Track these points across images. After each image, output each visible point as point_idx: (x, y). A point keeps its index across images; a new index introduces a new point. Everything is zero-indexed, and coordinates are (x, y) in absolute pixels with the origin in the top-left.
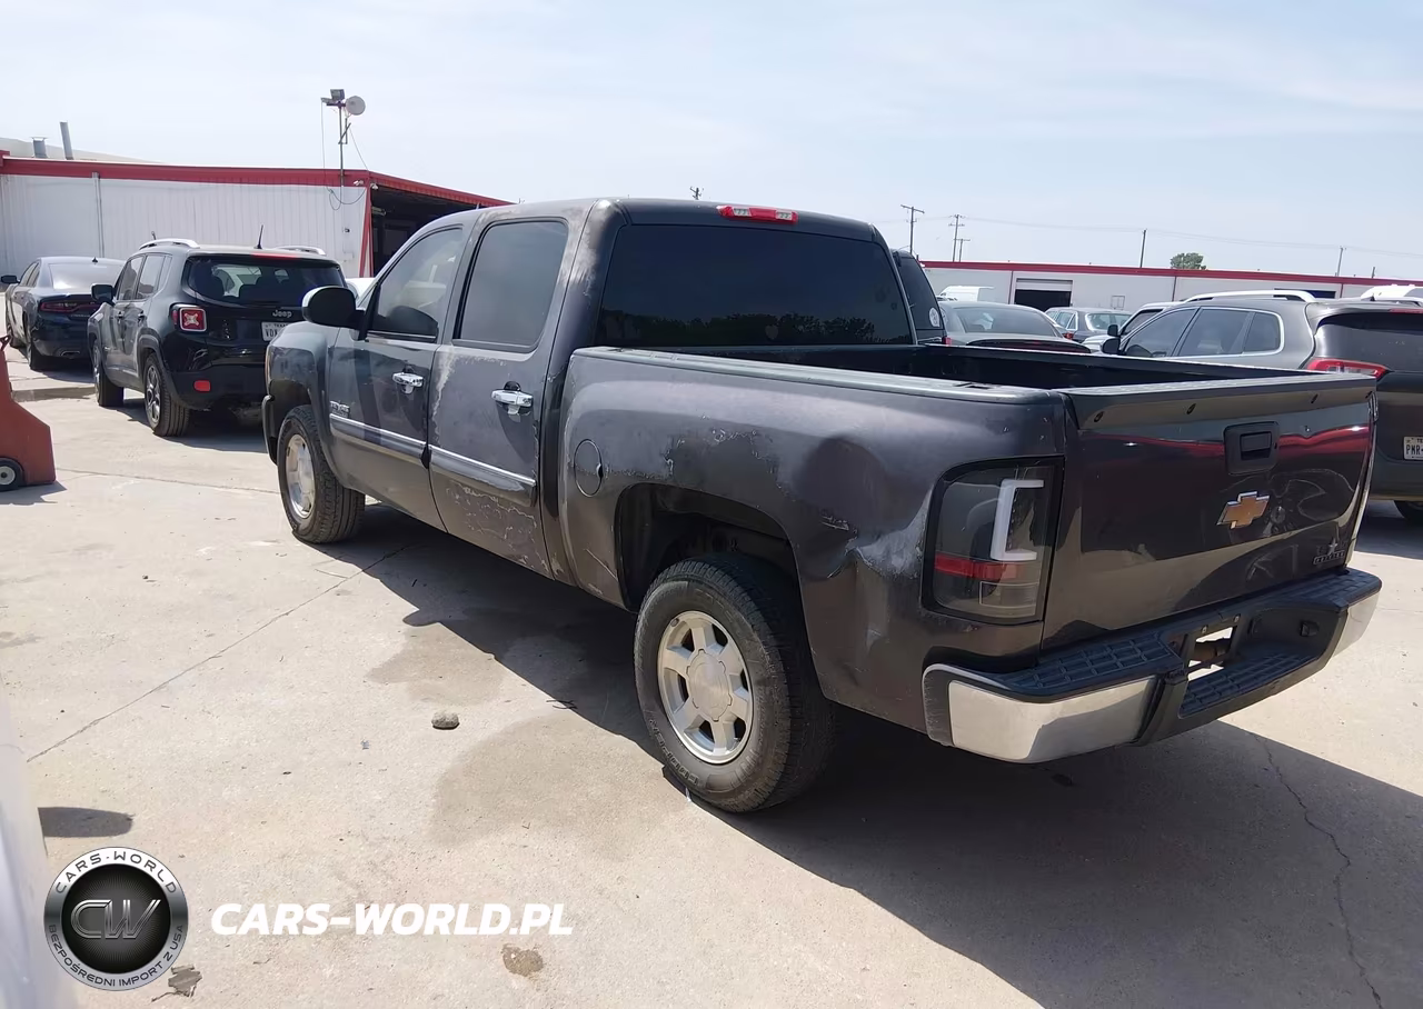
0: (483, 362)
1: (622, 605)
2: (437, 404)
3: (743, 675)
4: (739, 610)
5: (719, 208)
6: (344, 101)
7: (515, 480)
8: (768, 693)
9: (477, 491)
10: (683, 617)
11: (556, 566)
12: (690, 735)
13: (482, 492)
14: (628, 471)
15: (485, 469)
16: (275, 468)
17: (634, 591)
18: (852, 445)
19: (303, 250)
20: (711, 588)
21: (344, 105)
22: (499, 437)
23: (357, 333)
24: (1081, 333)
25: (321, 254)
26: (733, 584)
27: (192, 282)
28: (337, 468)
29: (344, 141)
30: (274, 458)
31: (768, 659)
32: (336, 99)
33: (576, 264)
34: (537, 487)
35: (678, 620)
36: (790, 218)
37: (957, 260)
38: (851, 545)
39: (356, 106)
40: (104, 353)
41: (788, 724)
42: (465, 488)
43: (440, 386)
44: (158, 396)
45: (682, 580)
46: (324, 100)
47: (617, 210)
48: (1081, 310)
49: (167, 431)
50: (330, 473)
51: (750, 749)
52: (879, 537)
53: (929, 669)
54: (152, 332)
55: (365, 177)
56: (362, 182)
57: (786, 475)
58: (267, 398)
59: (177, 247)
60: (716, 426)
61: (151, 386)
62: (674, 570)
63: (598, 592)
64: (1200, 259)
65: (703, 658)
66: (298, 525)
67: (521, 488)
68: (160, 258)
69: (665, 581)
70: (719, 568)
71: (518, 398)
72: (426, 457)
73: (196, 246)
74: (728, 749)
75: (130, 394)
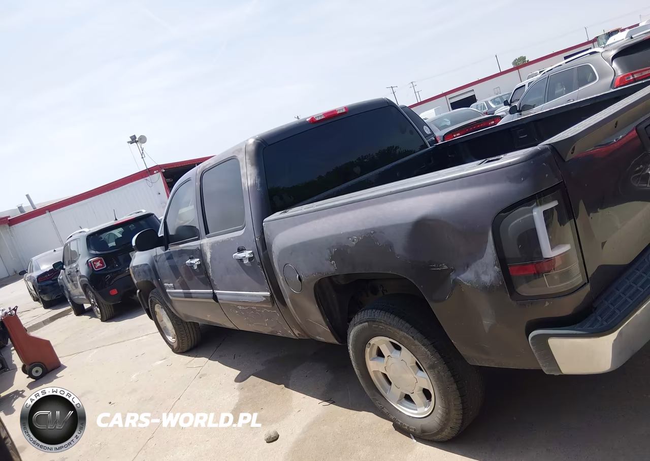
0: (224, 242)
1: (336, 342)
2: (210, 270)
3: (417, 363)
4: (402, 330)
5: (307, 120)
6: (137, 139)
7: (260, 296)
8: (436, 372)
9: (245, 306)
10: (373, 341)
11: (296, 332)
12: (401, 404)
13: (247, 306)
14: (313, 274)
15: (244, 295)
16: (153, 322)
17: (341, 334)
18: (430, 220)
19: (136, 213)
20: (381, 322)
21: (138, 141)
22: (245, 277)
23: (163, 247)
24: (490, 110)
25: (144, 212)
26: (392, 316)
27: (92, 248)
28: (178, 313)
29: (143, 156)
30: (151, 318)
31: (429, 353)
32: (134, 140)
33: (249, 176)
34: (272, 296)
35: (370, 344)
36: (344, 111)
37: (419, 101)
38: (453, 276)
39: (143, 139)
40: (69, 292)
41: (455, 386)
42: (238, 307)
43: (208, 260)
44: (96, 304)
45: (365, 322)
46: (128, 142)
47: (259, 141)
48: (485, 100)
49: (106, 319)
50: (177, 317)
51: (439, 406)
52: (468, 267)
53: (531, 335)
54: (83, 276)
55: (158, 168)
56: (157, 171)
57: (399, 249)
58: (138, 291)
59: (81, 234)
60: (350, 235)
61: (92, 300)
62: (357, 318)
63: (322, 339)
64: (524, 58)
65: (391, 361)
66: (173, 346)
67: (264, 299)
68: (75, 242)
69: (355, 325)
70: (381, 310)
71: (247, 254)
72: (215, 297)
73: (88, 230)
74: (426, 407)
75: (87, 306)
